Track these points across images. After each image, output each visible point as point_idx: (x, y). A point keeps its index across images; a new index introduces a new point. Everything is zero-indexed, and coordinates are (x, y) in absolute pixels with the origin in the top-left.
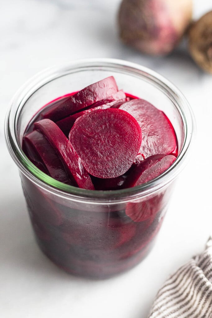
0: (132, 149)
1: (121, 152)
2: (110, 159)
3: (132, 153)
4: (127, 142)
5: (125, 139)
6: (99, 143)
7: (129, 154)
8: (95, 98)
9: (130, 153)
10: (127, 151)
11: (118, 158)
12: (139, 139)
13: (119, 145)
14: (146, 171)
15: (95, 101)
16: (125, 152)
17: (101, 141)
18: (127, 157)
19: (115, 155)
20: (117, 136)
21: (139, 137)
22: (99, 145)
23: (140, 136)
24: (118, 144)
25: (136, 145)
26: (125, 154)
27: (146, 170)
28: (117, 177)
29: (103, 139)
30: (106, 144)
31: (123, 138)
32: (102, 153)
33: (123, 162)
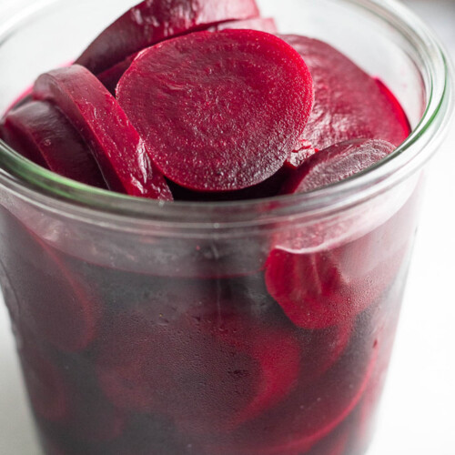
0: (286, 122)
1: (256, 129)
2: (225, 144)
3: (286, 132)
4: (274, 105)
5: (266, 98)
6: (197, 107)
7: (278, 134)
8: (195, 14)
9: (282, 132)
10: (273, 127)
11: (246, 142)
12: (304, 100)
13: (251, 111)
14: (319, 168)
15: (193, 21)
16: (267, 128)
17: (203, 102)
18: (271, 142)
19: (241, 134)
20: (247, 91)
21: (306, 93)
22: (196, 111)
23: (307, 91)
24: (250, 108)
25: (295, 113)
26: (268, 132)
27: (320, 165)
28: (242, 188)
29: (210, 97)
30: (216, 108)
31: (262, 94)
32: (204, 130)
33: (262, 152)
